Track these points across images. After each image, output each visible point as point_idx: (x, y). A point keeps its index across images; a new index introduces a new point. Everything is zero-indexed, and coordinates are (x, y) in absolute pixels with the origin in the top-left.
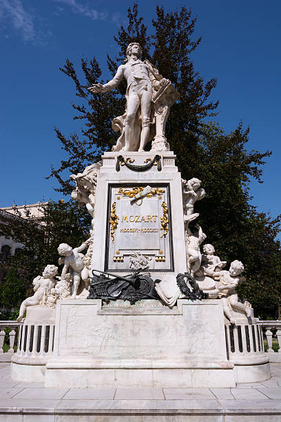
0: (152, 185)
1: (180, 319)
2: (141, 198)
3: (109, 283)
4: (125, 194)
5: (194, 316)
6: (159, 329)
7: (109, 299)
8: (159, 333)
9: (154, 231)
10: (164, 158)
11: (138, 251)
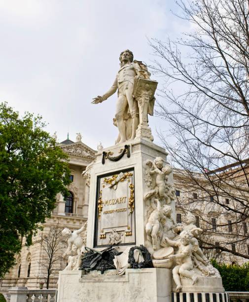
0: (124, 171)
1: (127, 286)
2: (117, 183)
3: (92, 257)
4: (107, 182)
5: (136, 283)
6: (113, 295)
7: (89, 270)
8: (113, 298)
9: (123, 210)
10: (133, 146)
11: (114, 229)
